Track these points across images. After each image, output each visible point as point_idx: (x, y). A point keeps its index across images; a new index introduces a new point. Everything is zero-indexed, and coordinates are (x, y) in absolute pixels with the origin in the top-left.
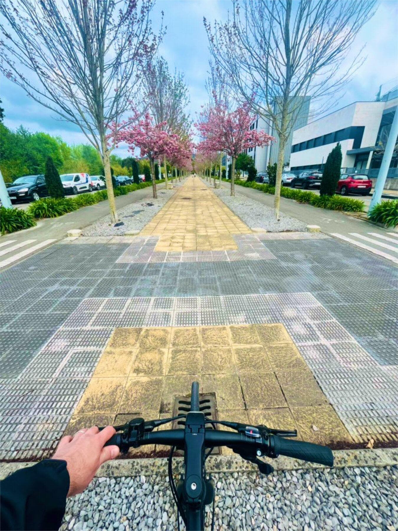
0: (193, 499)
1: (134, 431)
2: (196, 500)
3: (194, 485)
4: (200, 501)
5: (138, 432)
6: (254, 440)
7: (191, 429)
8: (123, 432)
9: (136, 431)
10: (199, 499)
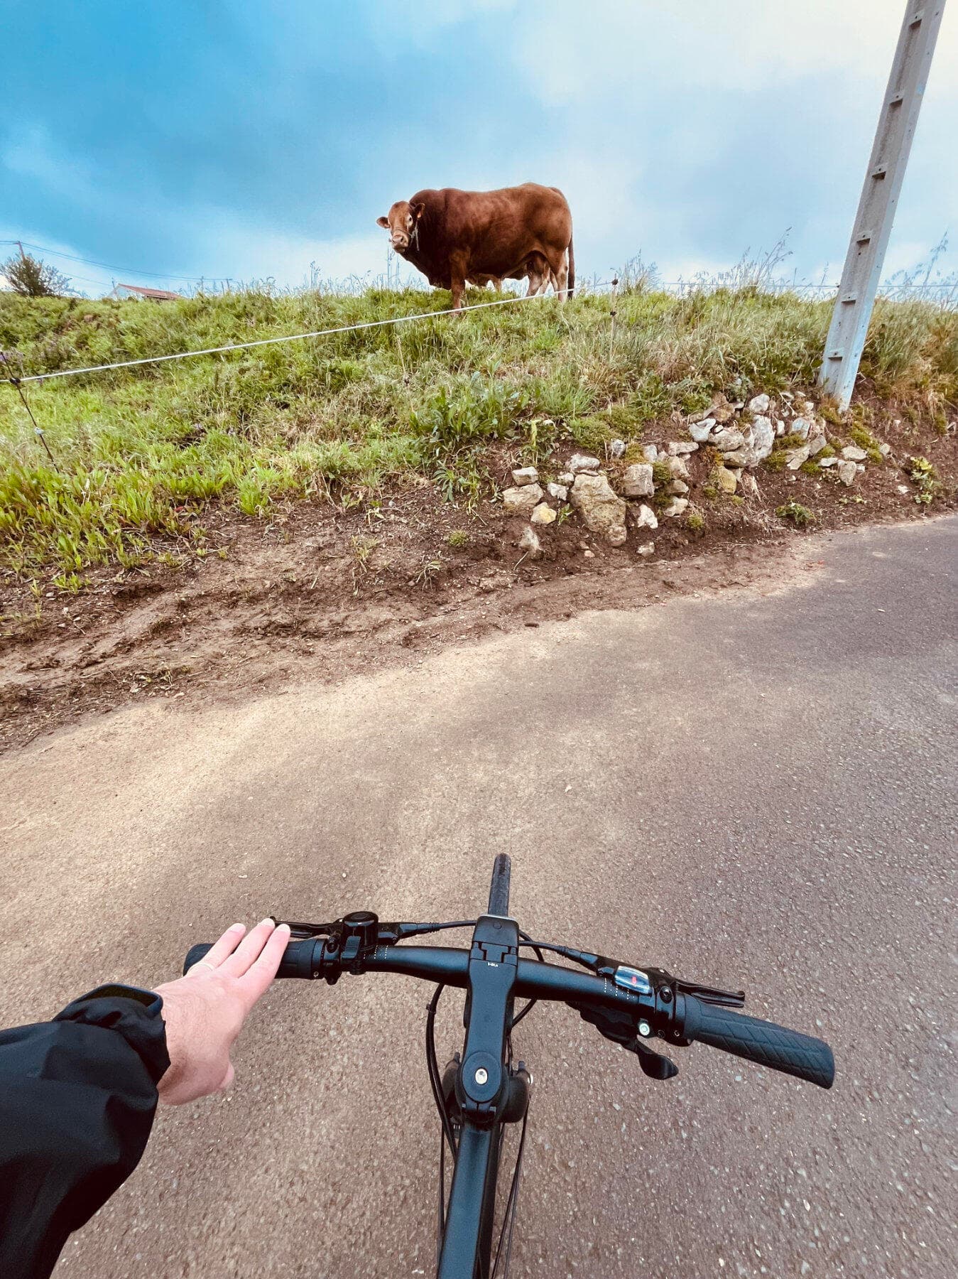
0: (478, 1103)
1: (354, 939)
2: (483, 1107)
3: (481, 1073)
4: (494, 1109)
5: (362, 942)
6: (634, 998)
7: (485, 952)
8: (328, 937)
9: (359, 938)
10: (492, 1105)
